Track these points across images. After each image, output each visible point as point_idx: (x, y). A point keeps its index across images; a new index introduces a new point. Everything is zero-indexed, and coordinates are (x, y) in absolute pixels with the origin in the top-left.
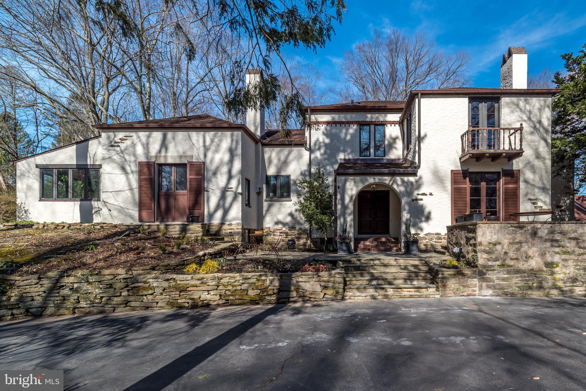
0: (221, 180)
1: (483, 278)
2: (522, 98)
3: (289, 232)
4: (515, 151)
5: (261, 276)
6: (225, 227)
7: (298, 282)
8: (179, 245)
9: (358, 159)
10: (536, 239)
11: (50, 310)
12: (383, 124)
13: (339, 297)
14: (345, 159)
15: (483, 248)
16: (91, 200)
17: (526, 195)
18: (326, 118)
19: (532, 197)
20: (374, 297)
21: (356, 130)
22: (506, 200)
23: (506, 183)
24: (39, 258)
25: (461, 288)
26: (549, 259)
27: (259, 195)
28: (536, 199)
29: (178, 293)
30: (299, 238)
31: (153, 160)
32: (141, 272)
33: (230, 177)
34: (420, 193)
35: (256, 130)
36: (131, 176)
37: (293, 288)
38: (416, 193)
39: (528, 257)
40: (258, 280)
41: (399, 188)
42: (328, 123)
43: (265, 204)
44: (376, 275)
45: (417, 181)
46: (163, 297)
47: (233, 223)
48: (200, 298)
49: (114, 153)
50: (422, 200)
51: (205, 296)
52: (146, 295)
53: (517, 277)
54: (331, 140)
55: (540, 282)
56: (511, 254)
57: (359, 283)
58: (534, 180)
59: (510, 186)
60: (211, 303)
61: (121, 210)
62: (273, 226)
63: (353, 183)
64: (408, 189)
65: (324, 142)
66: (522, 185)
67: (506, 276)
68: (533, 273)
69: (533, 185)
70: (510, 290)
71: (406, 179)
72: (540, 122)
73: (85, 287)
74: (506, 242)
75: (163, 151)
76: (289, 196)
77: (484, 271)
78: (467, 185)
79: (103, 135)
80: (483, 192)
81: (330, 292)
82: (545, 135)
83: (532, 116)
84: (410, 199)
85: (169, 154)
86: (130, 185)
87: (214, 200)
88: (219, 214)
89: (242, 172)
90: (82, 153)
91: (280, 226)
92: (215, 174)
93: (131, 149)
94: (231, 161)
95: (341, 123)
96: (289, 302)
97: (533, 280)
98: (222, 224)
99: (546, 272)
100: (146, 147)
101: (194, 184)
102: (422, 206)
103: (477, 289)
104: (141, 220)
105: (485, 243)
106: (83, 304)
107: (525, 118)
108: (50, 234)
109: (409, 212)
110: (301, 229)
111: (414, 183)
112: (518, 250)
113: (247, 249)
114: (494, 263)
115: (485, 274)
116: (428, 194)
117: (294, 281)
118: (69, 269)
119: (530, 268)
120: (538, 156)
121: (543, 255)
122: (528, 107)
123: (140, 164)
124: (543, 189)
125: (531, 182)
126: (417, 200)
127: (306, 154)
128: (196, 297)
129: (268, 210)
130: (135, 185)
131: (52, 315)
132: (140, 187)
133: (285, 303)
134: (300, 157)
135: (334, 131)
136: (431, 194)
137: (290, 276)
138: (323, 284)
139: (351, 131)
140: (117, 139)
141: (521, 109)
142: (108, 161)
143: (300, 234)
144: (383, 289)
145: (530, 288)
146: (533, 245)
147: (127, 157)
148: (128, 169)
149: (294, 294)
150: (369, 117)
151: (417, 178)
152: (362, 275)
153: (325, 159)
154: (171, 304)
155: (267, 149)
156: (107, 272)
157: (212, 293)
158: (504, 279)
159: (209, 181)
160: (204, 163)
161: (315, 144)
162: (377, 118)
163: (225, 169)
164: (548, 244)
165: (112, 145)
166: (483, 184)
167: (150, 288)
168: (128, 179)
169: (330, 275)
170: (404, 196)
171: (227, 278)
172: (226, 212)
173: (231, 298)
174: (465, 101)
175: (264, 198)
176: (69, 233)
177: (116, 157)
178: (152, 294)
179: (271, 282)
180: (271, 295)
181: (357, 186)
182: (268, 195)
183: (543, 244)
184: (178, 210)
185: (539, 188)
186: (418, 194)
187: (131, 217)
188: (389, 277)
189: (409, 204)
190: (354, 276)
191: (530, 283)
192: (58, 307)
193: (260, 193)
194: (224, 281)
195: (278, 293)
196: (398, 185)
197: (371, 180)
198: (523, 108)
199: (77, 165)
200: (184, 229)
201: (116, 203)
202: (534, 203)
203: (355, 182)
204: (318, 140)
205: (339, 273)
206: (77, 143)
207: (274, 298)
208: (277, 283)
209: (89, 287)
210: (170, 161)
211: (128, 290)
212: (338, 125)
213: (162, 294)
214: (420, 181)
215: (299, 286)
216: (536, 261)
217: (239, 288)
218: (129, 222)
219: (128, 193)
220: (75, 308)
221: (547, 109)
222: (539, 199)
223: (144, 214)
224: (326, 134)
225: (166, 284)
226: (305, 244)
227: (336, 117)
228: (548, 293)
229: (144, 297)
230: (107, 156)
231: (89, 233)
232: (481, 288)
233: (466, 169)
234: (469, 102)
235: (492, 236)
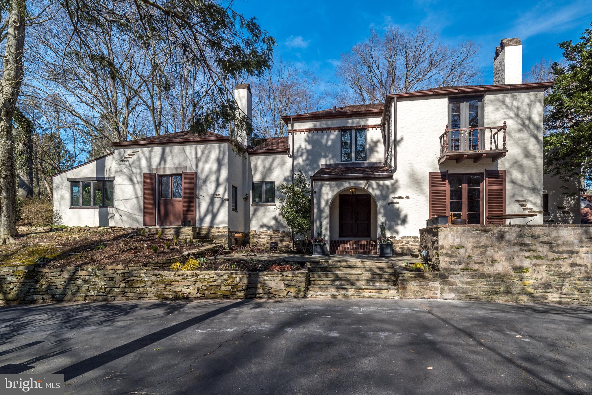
0: (210, 187)
1: (445, 281)
2: (509, 95)
3: (273, 235)
4: (497, 151)
5: (232, 274)
6: (214, 230)
7: (264, 280)
8: (169, 246)
9: (339, 164)
10: (503, 243)
11: (68, 297)
12: (364, 129)
13: (301, 295)
14: (326, 165)
15: (445, 251)
16: (107, 207)
17: (513, 196)
18: (308, 125)
19: (520, 199)
20: (334, 297)
21: (337, 136)
22: (489, 201)
23: (489, 185)
24: (64, 255)
25: (422, 290)
26: (517, 263)
27: (246, 200)
28: (525, 201)
29: (164, 286)
30: (282, 241)
31: (154, 172)
32: (135, 268)
33: (218, 185)
34: (396, 196)
36: (137, 186)
37: (259, 285)
38: (391, 196)
39: (494, 261)
40: (230, 277)
41: (374, 191)
42: (310, 130)
43: (252, 209)
44: (340, 276)
45: (393, 185)
46: (152, 289)
47: (221, 226)
48: (181, 291)
49: (124, 167)
50: (398, 203)
51: (186, 290)
52: (139, 288)
53: (482, 282)
54: (313, 146)
55: (508, 287)
56: (476, 258)
57: (322, 283)
58: (522, 180)
59: (495, 187)
60: (190, 296)
61: (130, 216)
62: (259, 229)
63: (328, 188)
64: (384, 193)
65: (306, 148)
66: (508, 186)
67: (469, 280)
68: (500, 277)
69: (522, 186)
70: (474, 294)
71: (381, 182)
72: (530, 118)
73: (94, 279)
74: (469, 245)
75: (163, 163)
76: (273, 201)
77: (446, 274)
78: (447, 187)
79: (116, 151)
80: (465, 194)
81: (293, 290)
82: (536, 132)
83: (520, 112)
84: (385, 203)
85: (167, 166)
86: (136, 193)
87: (204, 206)
88: (208, 219)
89: (229, 179)
90: (101, 168)
91: (265, 229)
92: (205, 182)
93: (137, 163)
94: (219, 170)
95: (322, 129)
96: (256, 298)
97: (500, 284)
98: (211, 227)
99: (514, 277)
100: (149, 160)
101: (188, 192)
102: (398, 209)
103: (438, 292)
104: (145, 224)
105: (447, 247)
106: (92, 293)
107: (512, 114)
108: (74, 236)
109: (385, 215)
110: (284, 232)
111: (390, 187)
112: (482, 253)
113: (233, 250)
114: (457, 267)
115: (447, 277)
116: (404, 197)
117: (261, 279)
118: (83, 264)
119: (496, 272)
120: (527, 155)
121: (510, 259)
122: (515, 103)
123: (145, 175)
124: (534, 190)
125: (519, 182)
126: (392, 203)
127: (289, 161)
128: (178, 290)
129: (254, 214)
130: (140, 193)
131: (69, 301)
132: (144, 195)
133: (252, 299)
134: (283, 163)
135: (316, 137)
136: (407, 197)
137: (257, 274)
138: (286, 282)
139: (332, 137)
140: (126, 155)
141: (507, 107)
142: (119, 174)
143: (283, 237)
144: (344, 289)
145: (497, 293)
146: (500, 249)
147: (134, 170)
148: (135, 180)
149: (261, 291)
150: (351, 122)
151: (393, 181)
152: (327, 275)
153: (307, 165)
154: (158, 295)
155: (253, 158)
156: (109, 267)
157: (191, 287)
158: (467, 283)
159: (201, 188)
160: (196, 173)
161: (298, 151)
162: (358, 122)
163: (213, 178)
164: (517, 248)
165: (123, 160)
166: (465, 186)
167: (142, 281)
168: (135, 189)
169: (293, 275)
170: (379, 200)
171: (204, 275)
172: (214, 216)
173: (207, 292)
174: (444, 102)
175: (251, 203)
176: (87, 235)
177: (125, 170)
178: (143, 287)
179: (241, 279)
180: (240, 291)
181: (333, 191)
182: (254, 201)
183: (511, 248)
184: (175, 215)
185: (529, 189)
186: (394, 198)
187: (137, 221)
188: (352, 278)
189: (384, 207)
190: (320, 277)
191: (497, 288)
192: (74, 294)
193: (246, 199)
194: (201, 277)
195: (247, 289)
196: (373, 189)
197: (346, 184)
198: (510, 105)
199: (97, 178)
200: (177, 232)
201: (126, 210)
202: (522, 205)
203: (331, 187)
204: (300, 147)
205: (301, 273)
206: (97, 159)
207: (242, 294)
208: (245, 281)
209: (96, 279)
210: (168, 172)
211: (125, 283)
212: (320, 132)
213: (151, 287)
214: (396, 184)
215: (265, 284)
216: (503, 266)
217: (213, 284)
218: (135, 226)
219: (135, 201)
220: (86, 296)
221: (538, 104)
222: (528, 201)
223: (147, 219)
224: (308, 141)
225: (154, 279)
226: (288, 246)
227: (318, 124)
228: (517, 298)
229: (138, 289)
230: (119, 170)
231: (103, 235)
232: (443, 291)
233: (445, 171)
234: (449, 103)
235: (454, 240)
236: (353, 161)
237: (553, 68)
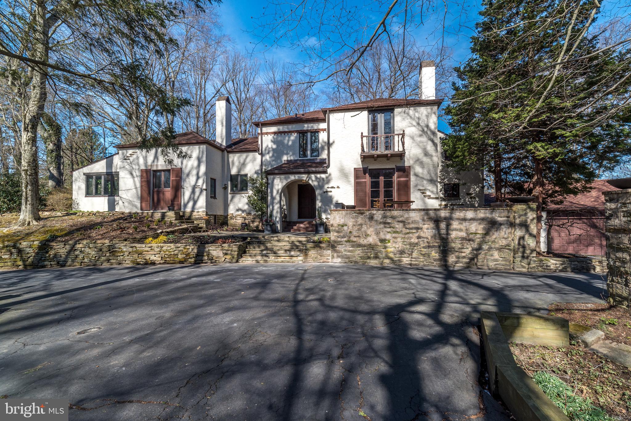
0: (192, 180)
1: (334, 250)
2: (412, 108)
3: (246, 217)
4: (398, 152)
5: (186, 246)
6: (195, 214)
7: (209, 250)
8: (149, 226)
9: (297, 160)
10: (373, 222)
11: (69, 263)
12: (317, 132)
13: (234, 260)
14: (287, 160)
15: (334, 228)
16: (114, 196)
17: (416, 186)
18: (274, 129)
19: (421, 188)
20: (257, 262)
21: (296, 137)
22: (399, 190)
23: (399, 177)
24: (69, 233)
25: (319, 256)
26: (382, 237)
27: (225, 189)
28: (425, 190)
29: (137, 255)
31: (149, 168)
32: (118, 242)
33: (198, 178)
34: (330, 186)
35: (222, 141)
36: (136, 179)
37: (205, 254)
38: (326, 186)
39: (367, 235)
40: (185, 248)
41: (314, 183)
42: (275, 133)
43: (230, 196)
44: (269, 247)
45: (327, 178)
47: (200, 210)
48: (150, 259)
49: (126, 164)
50: (331, 192)
51: (153, 258)
52: (119, 256)
53: (359, 250)
54: (277, 146)
55: (376, 254)
56: (355, 233)
57: (254, 252)
58: (423, 174)
59: (402, 179)
60: (156, 262)
61: (130, 202)
62: (235, 212)
63: (279, 180)
64: (321, 184)
65: (272, 148)
66: (413, 178)
67: (351, 249)
68: (371, 247)
69: (422, 178)
70: (354, 259)
71: (318, 176)
72: (428, 126)
73: (87, 250)
74: (350, 224)
75: (156, 160)
76: (246, 190)
77: (336, 245)
78: (367, 180)
79: (120, 152)
80: (382, 185)
81: (228, 257)
82: (432, 137)
83: (420, 122)
84: (321, 192)
85: (159, 163)
86: (135, 185)
87: (187, 195)
89: (206, 174)
90: (110, 165)
91: (240, 212)
92: (188, 175)
93: (136, 161)
94: (199, 166)
95: (284, 132)
96: (202, 263)
97: (371, 252)
98: (193, 211)
99: (380, 246)
100: (145, 158)
101: (175, 183)
103: (330, 258)
104: (142, 209)
105: (336, 225)
106: (86, 260)
107: (415, 124)
108: (83, 219)
109: (322, 201)
111: (325, 179)
112: (359, 230)
114: (342, 239)
115: (336, 247)
116: (336, 187)
117: (207, 249)
118: (80, 240)
119: (369, 243)
120: (426, 154)
121: (378, 233)
122: (417, 115)
123: (142, 171)
124: (431, 181)
126: (327, 192)
127: (258, 158)
128: (147, 258)
129: (232, 200)
130: (138, 185)
132: (141, 186)
133: (199, 263)
134: (254, 160)
135: (279, 138)
136: (338, 187)
137: (204, 246)
138: (224, 251)
139: (292, 138)
140: (128, 155)
141: (411, 117)
142: (122, 169)
143: (254, 218)
144: (268, 256)
145: (369, 258)
146: (371, 226)
147: (134, 166)
148: (134, 174)
149: (206, 258)
150: (306, 126)
151: (327, 175)
152: (259, 247)
153: (272, 160)
154: (133, 262)
155: (231, 155)
157: (157, 256)
158: (349, 251)
159: (185, 180)
160: (181, 168)
161: (265, 150)
162: (312, 127)
163: (194, 172)
165: (125, 159)
166: (382, 179)
167: (122, 252)
168: (134, 181)
169: (229, 246)
170: (317, 189)
171: (166, 247)
172: (195, 203)
173: (168, 259)
175: (229, 191)
177: (127, 167)
178: (123, 256)
179: (193, 249)
180: (191, 258)
181: (282, 182)
182: (232, 190)
183: (378, 225)
184: (164, 202)
185: (427, 180)
186: (328, 188)
187: (136, 207)
188: (277, 249)
189: (321, 195)
190: (254, 248)
191: (369, 254)
192: (73, 261)
194: (164, 249)
195: (196, 257)
196: (312, 181)
197: (292, 178)
198: (413, 116)
199: (106, 172)
200: (164, 215)
201: (127, 198)
202: (423, 193)
203: (281, 180)
204: (267, 146)
205: (235, 245)
206: (107, 158)
207: (193, 260)
208: (196, 251)
210: (160, 168)
211: (110, 253)
212: (283, 134)
213: (128, 256)
214: (330, 177)
215: (209, 253)
216: (373, 239)
217: (173, 253)
218: (134, 210)
219: (134, 190)
222: (427, 190)
223: (144, 204)
224: (274, 142)
225: (131, 250)
227: (281, 128)
228: (382, 262)
230: (122, 166)
231: (105, 218)
232: (333, 257)
233: (366, 166)
235: (340, 220)
236: (309, 157)
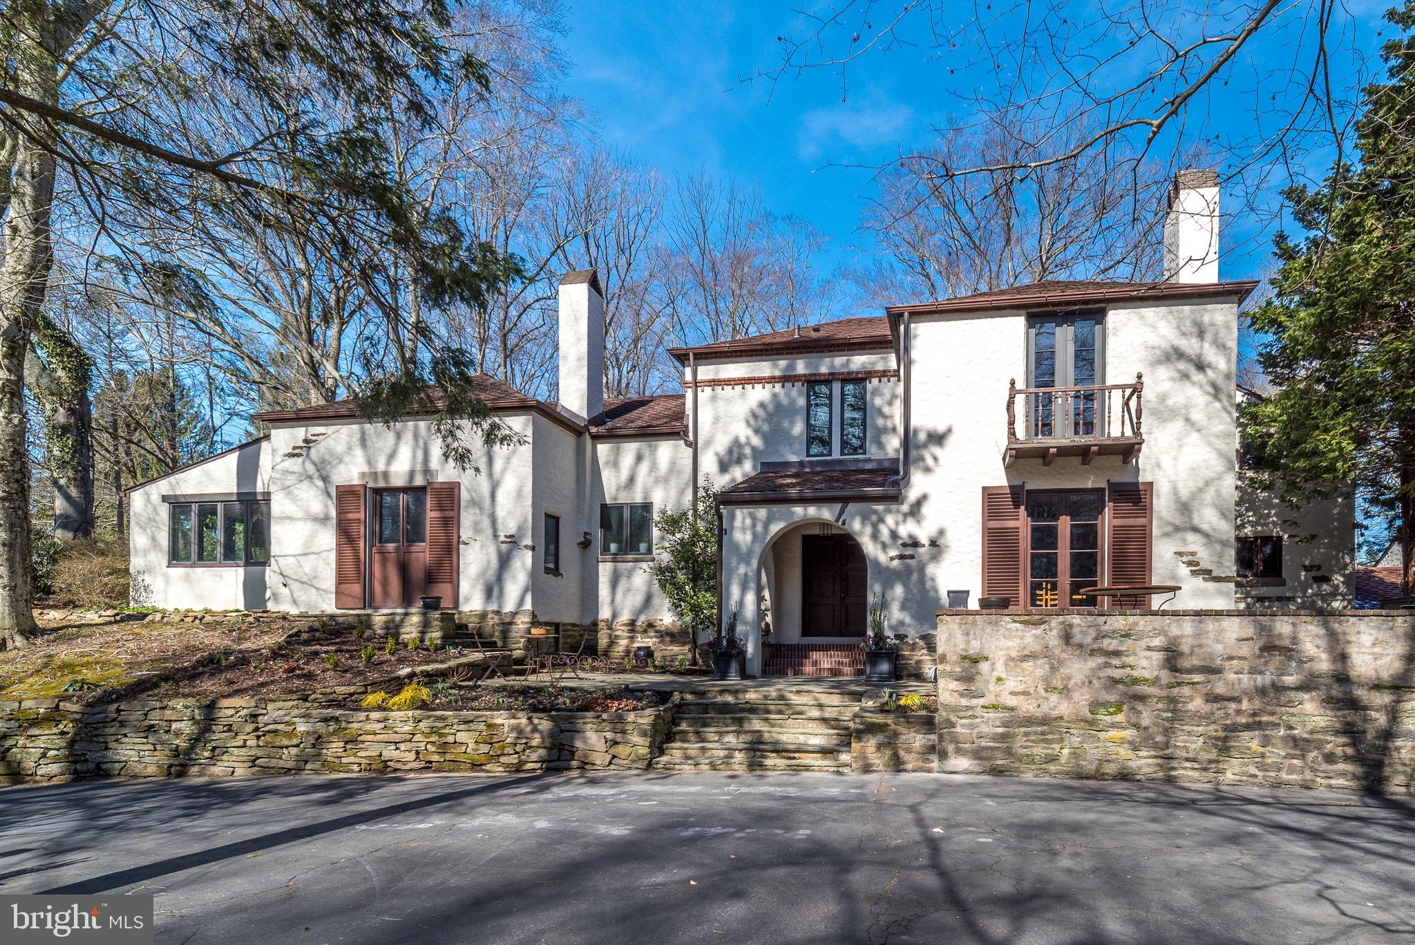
4: (1122, 441)
5: (496, 718)
9: (802, 463)
22: (1116, 555)
29: (342, 744)
31: (363, 481)
40: (488, 726)
46: (316, 751)
48: (380, 755)
51: (390, 754)
52: (287, 747)
59: (1129, 522)
60: (400, 766)
73: (188, 728)
75: (382, 461)
78: (1023, 522)
79: (273, 433)
80: (1064, 538)
85: (393, 468)
90: (248, 470)
104: (339, 603)
105: (954, 658)
106: (183, 759)
123: (340, 490)
127: (686, 457)
128: (374, 754)
130: (330, 543)
155: (605, 447)
156: (226, 702)
157: (403, 747)
166: (1065, 520)
167: (295, 734)
171: (433, 719)
173: (437, 757)
179: (512, 729)
187: (324, 597)
192: (144, 762)
194: (425, 725)
199: (238, 494)
209: (195, 729)
210: (395, 482)
211: (258, 737)
217: (451, 739)
218: (318, 607)
220: (170, 766)
225: (321, 728)
229: (285, 751)
231: (231, 631)
233: (1019, 483)
234: (1030, 325)
235: (968, 642)
236: (836, 455)
237: (1278, 244)
